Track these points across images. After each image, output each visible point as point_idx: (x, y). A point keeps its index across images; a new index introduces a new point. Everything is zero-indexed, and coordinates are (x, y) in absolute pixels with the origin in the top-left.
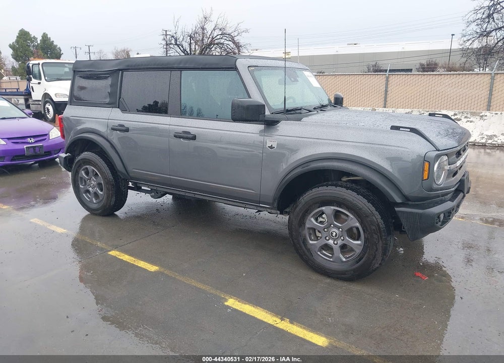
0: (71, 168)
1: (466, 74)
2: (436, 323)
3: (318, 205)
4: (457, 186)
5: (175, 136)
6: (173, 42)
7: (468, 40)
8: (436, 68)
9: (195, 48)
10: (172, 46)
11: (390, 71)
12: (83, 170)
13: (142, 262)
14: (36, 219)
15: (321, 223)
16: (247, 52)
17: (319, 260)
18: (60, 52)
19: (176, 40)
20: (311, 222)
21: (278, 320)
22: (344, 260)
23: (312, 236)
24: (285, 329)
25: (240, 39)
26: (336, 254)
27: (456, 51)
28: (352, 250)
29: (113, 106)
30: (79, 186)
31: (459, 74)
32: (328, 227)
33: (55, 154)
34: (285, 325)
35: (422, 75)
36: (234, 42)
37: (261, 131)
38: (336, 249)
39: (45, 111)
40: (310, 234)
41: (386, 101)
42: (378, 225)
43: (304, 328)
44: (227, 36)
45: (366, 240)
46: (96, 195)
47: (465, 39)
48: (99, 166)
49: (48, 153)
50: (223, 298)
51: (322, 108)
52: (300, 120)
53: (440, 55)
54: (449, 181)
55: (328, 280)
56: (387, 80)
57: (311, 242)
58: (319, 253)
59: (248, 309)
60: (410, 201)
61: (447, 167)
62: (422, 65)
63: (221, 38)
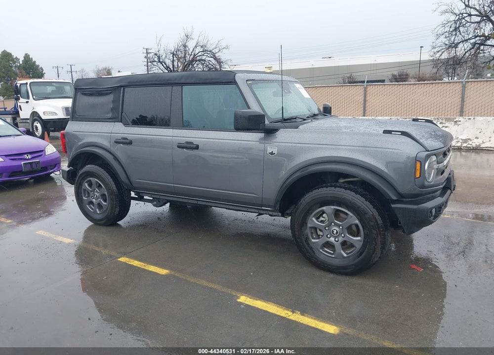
0: (74, 181)
1: (439, 83)
2: (436, 309)
3: (319, 205)
4: (445, 183)
5: (179, 147)
6: (156, 59)
7: (438, 52)
8: (407, 78)
9: (178, 65)
10: (155, 63)
11: (368, 82)
12: (87, 182)
13: (152, 267)
14: (41, 231)
15: (322, 222)
16: (228, 67)
17: (322, 257)
18: (42, 72)
19: (159, 58)
20: (313, 221)
21: (290, 313)
22: (345, 255)
23: (314, 235)
24: (297, 320)
25: (221, 56)
26: (337, 251)
27: (426, 62)
28: (352, 246)
29: (115, 120)
30: (82, 198)
31: (432, 83)
32: (329, 225)
33: (51, 169)
34: (297, 317)
35: (397, 84)
36: (216, 59)
37: (261, 139)
38: (338, 246)
39: (33, 128)
40: (312, 233)
41: (365, 110)
42: (376, 221)
43: (315, 319)
44: (208, 52)
45: (366, 236)
46: (100, 206)
47: (435, 50)
48: (103, 178)
49: (45, 168)
50: (234, 296)
51: (314, 116)
52: (297, 127)
53: (410, 67)
54: (438, 178)
55: (331, 276)
56: (365, 90)
57: (313, 240)
58: (321, 250)
59: (260, 304)
60: (405, 198)
61: (436, 166)
62: (393, 75)
63: (203, 55)
